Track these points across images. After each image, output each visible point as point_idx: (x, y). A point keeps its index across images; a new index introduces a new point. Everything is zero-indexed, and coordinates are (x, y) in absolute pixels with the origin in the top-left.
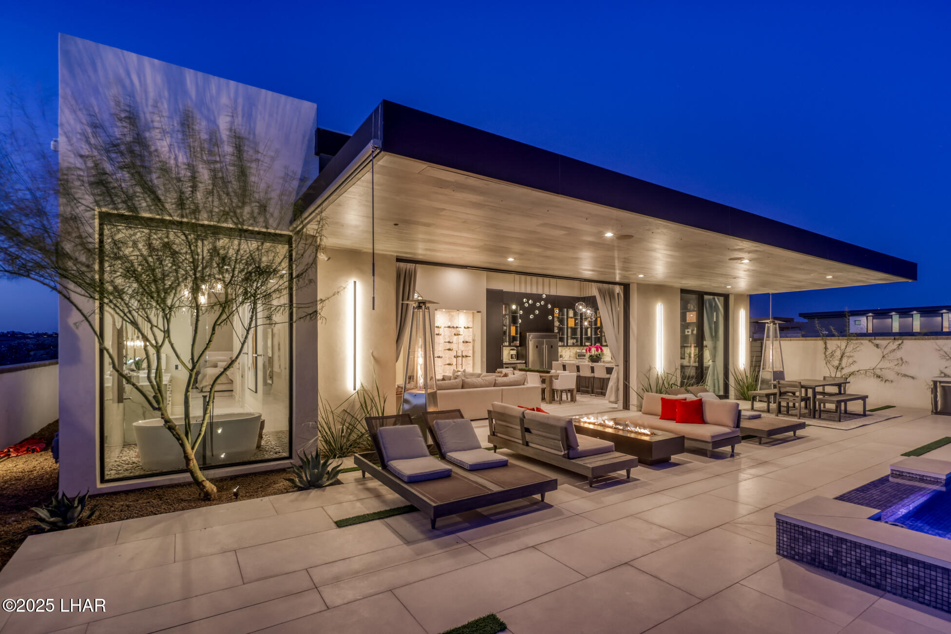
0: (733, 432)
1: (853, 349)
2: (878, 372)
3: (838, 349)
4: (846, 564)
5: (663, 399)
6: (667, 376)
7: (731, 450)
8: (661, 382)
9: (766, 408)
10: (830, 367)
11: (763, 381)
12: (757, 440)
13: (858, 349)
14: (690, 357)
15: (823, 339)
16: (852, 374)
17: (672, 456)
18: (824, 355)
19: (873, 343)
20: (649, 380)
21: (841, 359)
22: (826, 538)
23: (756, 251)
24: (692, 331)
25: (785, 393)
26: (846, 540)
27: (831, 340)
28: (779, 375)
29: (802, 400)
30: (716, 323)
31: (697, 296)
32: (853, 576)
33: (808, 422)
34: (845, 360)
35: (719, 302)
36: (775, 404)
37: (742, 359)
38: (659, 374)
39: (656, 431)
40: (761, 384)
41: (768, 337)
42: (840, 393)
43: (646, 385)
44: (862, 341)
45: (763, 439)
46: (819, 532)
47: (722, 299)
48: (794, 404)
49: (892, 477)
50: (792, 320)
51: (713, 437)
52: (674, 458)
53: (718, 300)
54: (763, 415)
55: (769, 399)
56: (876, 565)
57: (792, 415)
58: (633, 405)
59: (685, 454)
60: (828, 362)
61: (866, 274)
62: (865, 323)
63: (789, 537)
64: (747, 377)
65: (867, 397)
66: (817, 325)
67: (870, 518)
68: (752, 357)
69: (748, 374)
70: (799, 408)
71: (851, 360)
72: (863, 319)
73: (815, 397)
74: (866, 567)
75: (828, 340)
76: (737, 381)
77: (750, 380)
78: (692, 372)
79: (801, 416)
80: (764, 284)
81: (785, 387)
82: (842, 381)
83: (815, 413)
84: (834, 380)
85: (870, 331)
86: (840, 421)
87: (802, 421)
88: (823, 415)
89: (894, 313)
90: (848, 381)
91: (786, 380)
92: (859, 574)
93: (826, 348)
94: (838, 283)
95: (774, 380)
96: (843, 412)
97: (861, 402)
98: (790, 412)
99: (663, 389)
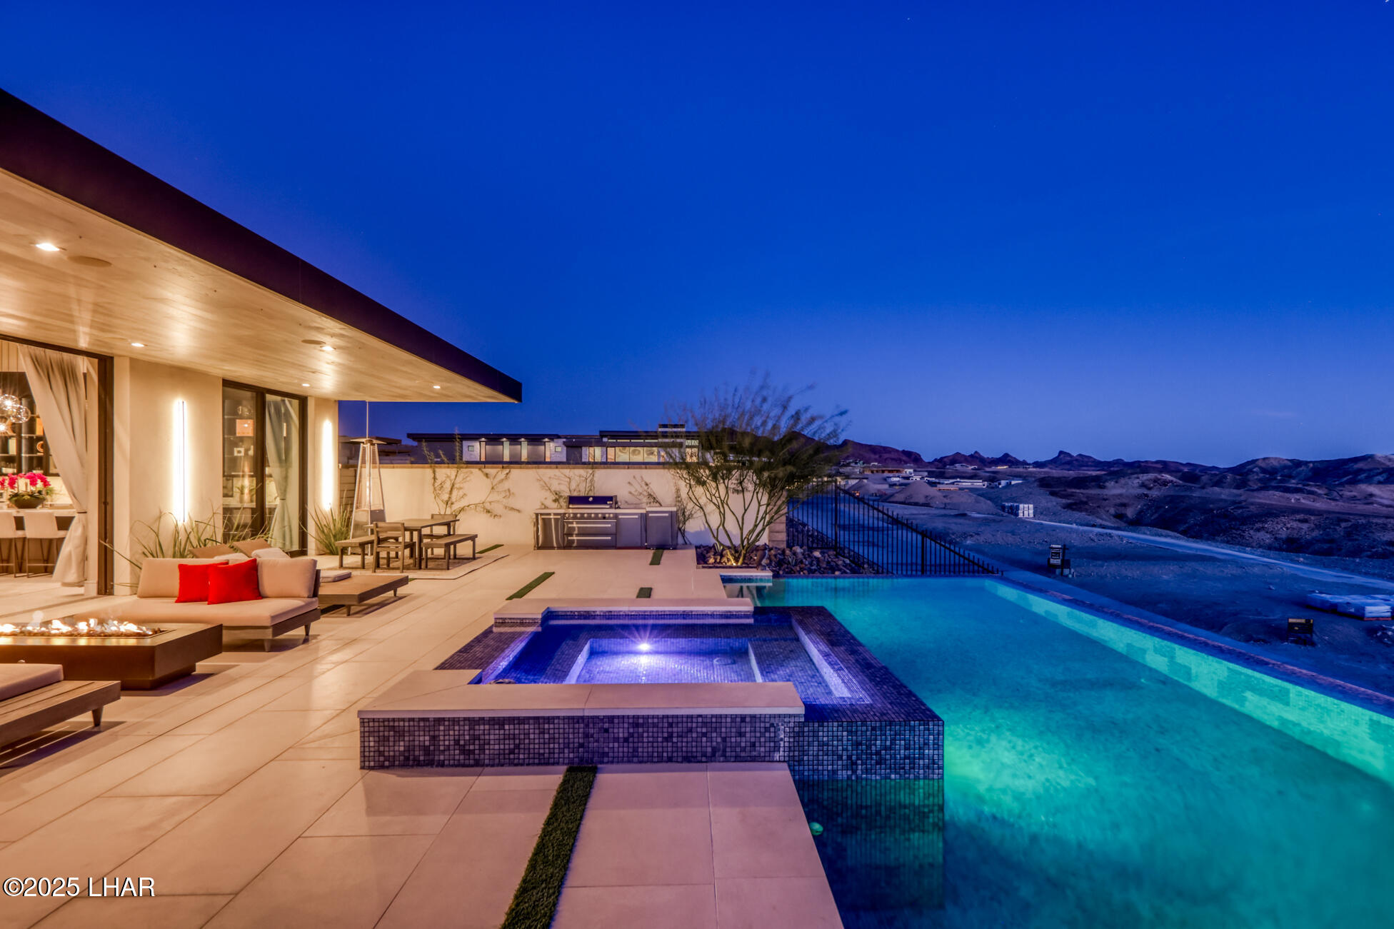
0: (307, 604)
1: (464, 479)
2: (488, 506)
3: (448, 479)
4: (444, 750)
5: (181, 567)
6: (197, 525)
7: (304, 633)
8: (182, 537)
9: (360, 563)
10: (440, 502)
11: (357, 526)
12: (345, 610)
13: (468, 479)
14: (242, 493)
15: (431, 467)
16: (462, 509)
17: (197, 664)
18: (432, 488)
19: (482, 472)
20: (157, 536)
21: (451, 492)
22: (422, 724)
23: (342, 336)
24: (247, 451)
25: (386, 540)
26: (444, 719)
27: (441, 467)
28: (378, 516)
29: (406, 547)
30: (287, 440)
31: (254, 394)
32: (452, 762)
33: (411, 575)
34: (455, 492)
35: (293, 408)
36: (372, 557)
37: (326, 496)
38: (180, 524)
39: (164, 626)
40: (355, 529)
41: (364, 462)
42: (449, 534)
43: (152, 546)
44: (472, 470)
45: (352, 607)
46: (413, 720)
47: (296, 402)
48: (397, 553)
49: (496, 626)
50: (398, 442)
51: (273, 618)
52: (202, 666)
53: (290, 402)
54: (354, 573)
55: (363, 550)
56: (475, 738)
57: (393, 569)
58: (121, 584)
59: (224, 654)
60: (437, 496)
61: (475, 389)
62: (477, 449)
63: (377, 739)
64: (334, 520)
65: (476, 536)
66: (425, 449)
67: (470, 683)
68: (341, 491)
69: (336, 517)
70: (402, 559)
71: (461, 493)
72: (477, 444)
73: (420, 540)
74: (464, 745)
75: (437, 467)
76: (320, 528)
77: (338, 525)
78: (244, 518)
79: (405, 568)
80: (358, 387)
81: (386, 532)
82: (452, 519)
83: (421, 562)
84: (443, 518)
85: (483, 459)
86: (448, 569)
87: (404, 574)
88: (431, 564)
89: (504, 439)
90: (457, 518)
91: (387, 521)
92: (457, 757)
93: (435, 478)
94: (447, 396)
95: (371, 523)
96: (452, 557)
97: (470, 542)
98: (391, 565)
99: (189, 547)
